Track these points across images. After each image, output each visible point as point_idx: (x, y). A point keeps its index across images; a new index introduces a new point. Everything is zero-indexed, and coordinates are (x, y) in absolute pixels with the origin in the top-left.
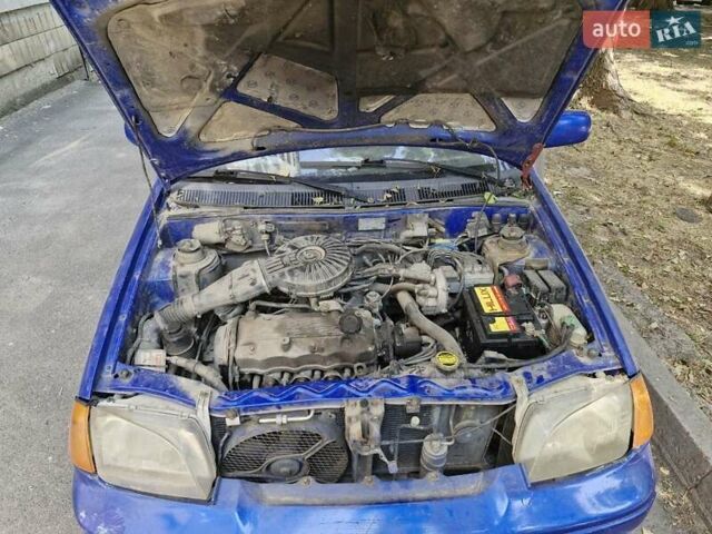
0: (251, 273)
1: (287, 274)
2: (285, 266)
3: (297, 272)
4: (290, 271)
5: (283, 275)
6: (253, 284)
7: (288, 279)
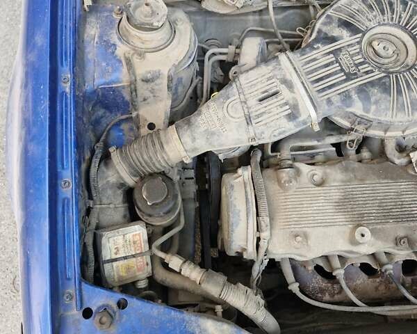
0: (283, 88)
1: (355, 96)
2: (349, 77)
3: (375, 93)
4: (362, 90)
5: (346, 97)
6: (292, 116)
7: (357, 108)
